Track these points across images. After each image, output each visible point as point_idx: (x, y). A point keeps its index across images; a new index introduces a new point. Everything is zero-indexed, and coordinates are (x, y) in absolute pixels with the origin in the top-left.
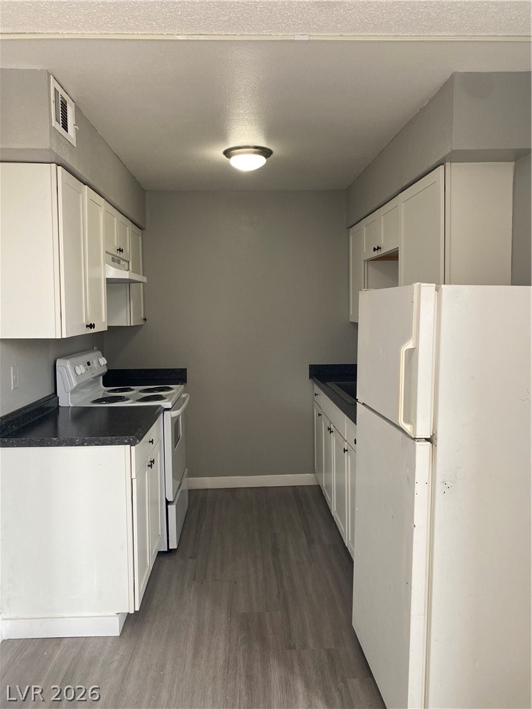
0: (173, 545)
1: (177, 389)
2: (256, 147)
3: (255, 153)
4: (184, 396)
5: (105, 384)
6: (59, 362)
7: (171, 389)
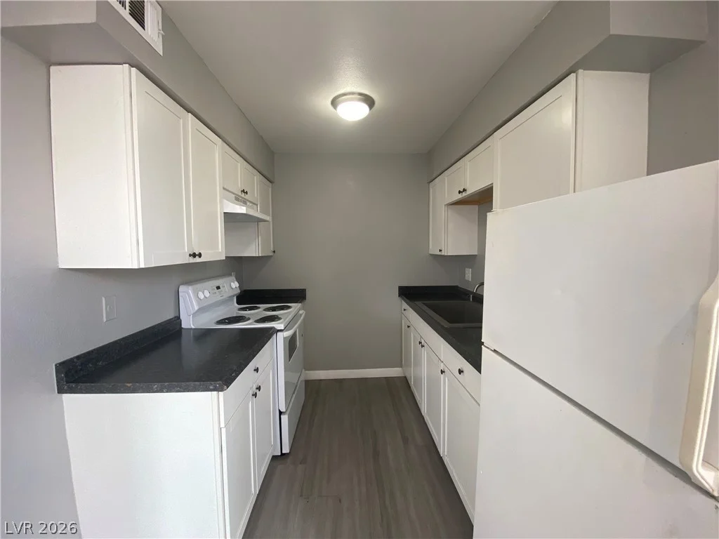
0: (286, 450)
1: (295, 307)
2: (360, 94)
3: (360, 100)
4: (301, 312)
5: (238, 303)
6: (182, 289)
7: (289, 307)
